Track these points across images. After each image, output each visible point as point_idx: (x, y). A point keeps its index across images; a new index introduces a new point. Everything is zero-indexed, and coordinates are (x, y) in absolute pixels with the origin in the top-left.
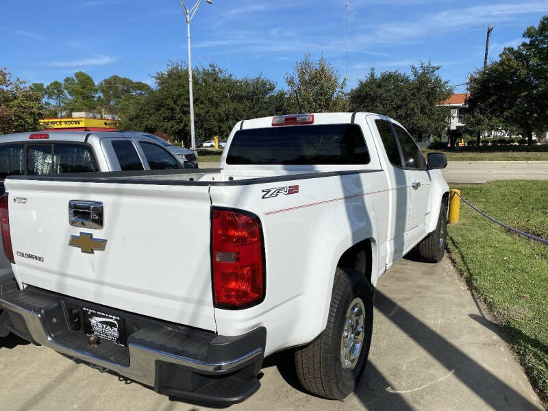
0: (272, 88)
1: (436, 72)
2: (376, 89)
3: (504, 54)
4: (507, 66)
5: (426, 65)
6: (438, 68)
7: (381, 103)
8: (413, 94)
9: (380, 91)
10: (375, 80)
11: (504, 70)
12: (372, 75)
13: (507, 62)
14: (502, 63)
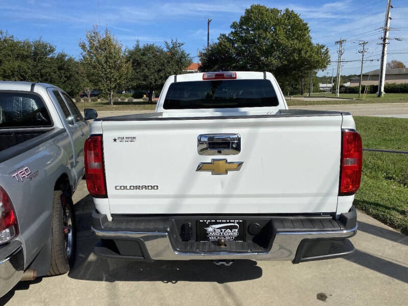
0: (52, 51)
1: (182, 47)
2: (142, 57)
3: (220, 38)
4: (224, 46)
5: (174, 41)
6: (182, 45)
7: (146, 67)
8: (168, 62)
9: (145, 58)
10: (140, 49)
11: (222, 48)
12: (138, 46)
13: (223, 44)
14: (220, 44)
